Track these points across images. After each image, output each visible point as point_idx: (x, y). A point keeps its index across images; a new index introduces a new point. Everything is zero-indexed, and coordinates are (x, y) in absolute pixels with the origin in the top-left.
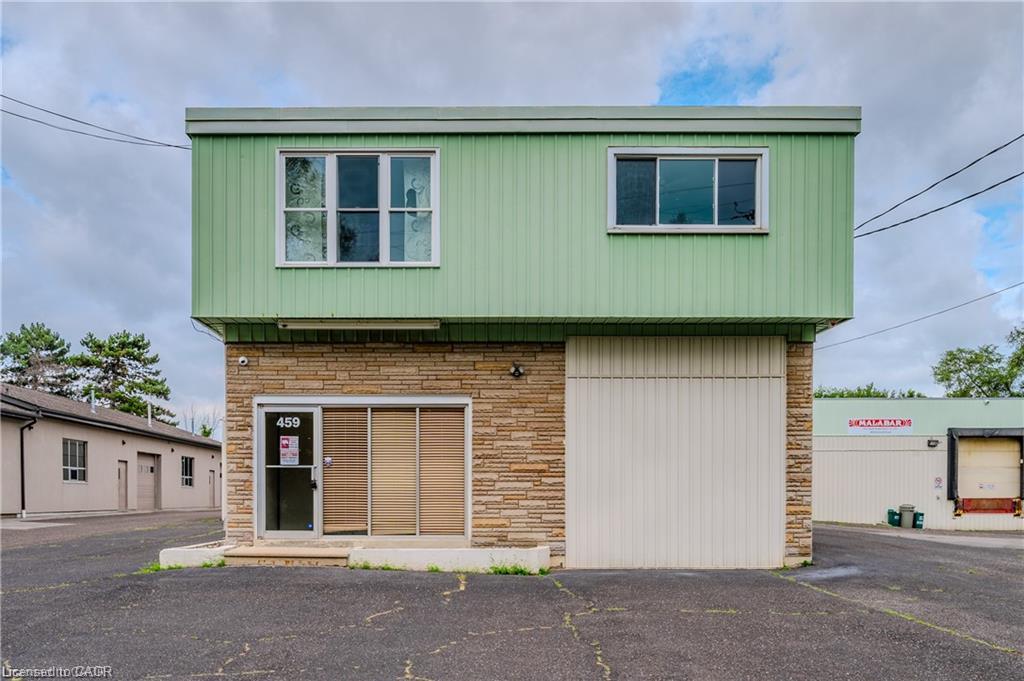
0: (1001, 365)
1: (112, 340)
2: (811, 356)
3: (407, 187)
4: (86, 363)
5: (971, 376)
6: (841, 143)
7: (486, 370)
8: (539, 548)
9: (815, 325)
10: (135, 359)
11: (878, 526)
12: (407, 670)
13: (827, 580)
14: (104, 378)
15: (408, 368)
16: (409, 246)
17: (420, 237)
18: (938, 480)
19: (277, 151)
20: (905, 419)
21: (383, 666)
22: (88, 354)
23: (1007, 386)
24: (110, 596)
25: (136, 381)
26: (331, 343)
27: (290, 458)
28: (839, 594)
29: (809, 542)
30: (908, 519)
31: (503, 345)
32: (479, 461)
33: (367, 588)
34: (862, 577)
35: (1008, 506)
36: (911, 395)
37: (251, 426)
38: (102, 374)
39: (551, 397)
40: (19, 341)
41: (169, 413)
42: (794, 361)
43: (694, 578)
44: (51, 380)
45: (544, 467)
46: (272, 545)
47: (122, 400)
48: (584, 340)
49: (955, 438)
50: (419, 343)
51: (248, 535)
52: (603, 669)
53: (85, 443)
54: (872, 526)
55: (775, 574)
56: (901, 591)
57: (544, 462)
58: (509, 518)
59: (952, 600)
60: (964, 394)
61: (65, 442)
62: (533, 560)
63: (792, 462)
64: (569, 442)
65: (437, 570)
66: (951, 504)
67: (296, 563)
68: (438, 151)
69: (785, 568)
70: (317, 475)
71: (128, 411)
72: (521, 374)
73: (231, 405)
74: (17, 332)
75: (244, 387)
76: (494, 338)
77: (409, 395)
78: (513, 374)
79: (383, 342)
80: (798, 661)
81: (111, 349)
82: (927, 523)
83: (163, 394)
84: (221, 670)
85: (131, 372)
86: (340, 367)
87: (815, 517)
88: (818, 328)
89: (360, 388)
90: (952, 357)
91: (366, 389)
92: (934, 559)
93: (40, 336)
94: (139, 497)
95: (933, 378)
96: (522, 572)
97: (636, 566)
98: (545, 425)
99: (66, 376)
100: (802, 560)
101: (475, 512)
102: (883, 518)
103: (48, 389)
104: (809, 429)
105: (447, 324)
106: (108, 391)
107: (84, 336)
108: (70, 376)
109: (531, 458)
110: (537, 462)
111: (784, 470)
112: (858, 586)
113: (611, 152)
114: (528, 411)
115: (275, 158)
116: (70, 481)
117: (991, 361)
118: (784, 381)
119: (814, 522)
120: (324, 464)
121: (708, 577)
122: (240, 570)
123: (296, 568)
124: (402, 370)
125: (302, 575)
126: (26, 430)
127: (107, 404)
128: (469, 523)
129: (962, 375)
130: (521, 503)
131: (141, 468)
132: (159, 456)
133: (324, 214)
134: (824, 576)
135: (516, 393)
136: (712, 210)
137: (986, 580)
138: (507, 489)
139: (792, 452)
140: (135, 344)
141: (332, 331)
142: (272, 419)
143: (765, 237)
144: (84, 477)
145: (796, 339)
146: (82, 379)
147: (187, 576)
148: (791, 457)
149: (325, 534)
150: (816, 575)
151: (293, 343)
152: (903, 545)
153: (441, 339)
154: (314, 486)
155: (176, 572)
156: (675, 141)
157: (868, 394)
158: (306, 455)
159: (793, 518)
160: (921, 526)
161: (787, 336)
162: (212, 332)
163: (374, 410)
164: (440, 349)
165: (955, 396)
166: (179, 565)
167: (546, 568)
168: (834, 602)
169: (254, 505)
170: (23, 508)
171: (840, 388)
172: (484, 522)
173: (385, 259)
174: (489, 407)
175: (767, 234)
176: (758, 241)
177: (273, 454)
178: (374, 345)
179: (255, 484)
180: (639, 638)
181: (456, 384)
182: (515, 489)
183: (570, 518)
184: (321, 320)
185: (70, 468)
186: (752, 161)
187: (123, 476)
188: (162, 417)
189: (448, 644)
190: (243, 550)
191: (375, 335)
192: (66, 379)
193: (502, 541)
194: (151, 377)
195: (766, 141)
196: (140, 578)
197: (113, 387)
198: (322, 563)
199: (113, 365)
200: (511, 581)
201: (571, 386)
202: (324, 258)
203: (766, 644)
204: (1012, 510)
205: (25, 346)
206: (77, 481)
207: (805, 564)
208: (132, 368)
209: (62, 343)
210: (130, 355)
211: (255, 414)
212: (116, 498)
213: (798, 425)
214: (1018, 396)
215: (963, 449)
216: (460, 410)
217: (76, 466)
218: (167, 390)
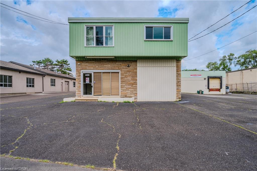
0: (218, 65)
1: (61, 61)
2: (181, 63)
3: (108, 32)
4: (57, 65)
5: (213, 67)
6: (185, 25)
7: (123, 65)
8: (132, 98)
9: (181, 57)
10: (65, 64)
11: (196, 94)
12: (102, 120)
13: (183, 103)
14: (60, 68)
15: (109, 65)
16: (109, 43)
17: (111, 41)
18: (206, 85)
19: (85, 25)
20: (200, 75)
21: (98, 120)
22: (57, 63)
23: (219, 69)
24: (53, 107)
25: (66, 68)
26: (95, 61)
27: (88, 81)
28: (184, 106)
29: (181, 96)
30: (201, 92)
31: (126, 61)
32: (122, 82)
33: (100, 105)
34: (189, 103)
35: (218, 90)
36: (203, 70)
37: (80, 76)
38: (59, 67)
39: (134, 70)
40: (44, 61)
41: (71, 74)
42: (178, 64)
43: (159, 103)
44: (50, 68)
45: (133, 83)
46: (84, 97)
47: (63, 71)
48: (140, 60)
49: (209, 78)
50: (111, 61)
51: (80, 96)
52: (138, 120)
53: (55, 79)
54: (194, 94)
55: (174, 102)
56: (195, 105)
57: (133, 82)
58: (127, 92)
59: (204, 107)
60: (212, 70)
61: (51, 79)
62: (131, 100)
63: (177, 82)
64: (138, 78)
65: (114, 102)
66: (208, 90)
67: (88, 101)
68: (114, 25)
69: (176, 101)
70: (93, 85)
71: (64, 74)
72: (129, 66)
73: (77, 72)
74: (44, 59)
75: (79, 69)
76: (124, 60)
77: (109, 70)
78: (128, 66)
79: (104, 60)
80: (173, 118)
81: (61, 62)
82: (204, 93)
83: (70, 70)
84: (67, 121)
85: (65, 67)
86: (97, 65)
87: (181, 92)
88: (182, 58)
89: (100, 69)
90: (209, 64)
91: (101, 69)
92: (202, 99)
93: (48, 60)
94: (65, 89)
95: (206, 67)
96: (129, 102)
97: (150, 101)
98: (134, 75)
99: (53, 67)
100: (179, 100)
101: (121, 91)
102: (197, 92)
103: (50, 70)
104: (180, 76)
105: (115, 57)
106: (60, 70)
107: (56, 60)
108: (54, 67)
109: (131, 81)
110: (132, 82)
111: (176, 83)
112: (188, 104)
113: (145, 26)
114: (130, 73)
115: (84, 27)
116: (52, 86)
117: (216, 64)
118: (176, 67)
119: (181, 93)
120: (94, 83)
121: (162, 103)
122: (78, 102)
123: (88, 102)
124: (108, 65)
125: (89, 103)
126: (44, 77)
127: (60, 72)
128: (120, 93)
129: (211, 67)
130: (129, 89)
131: (65, 84)
132: (69, 82)
133: (93, 37)
134: (183, 102)
135: (128, 70)
136: (163, 37)
137: (211, 103)
138: (127, 87)
139: (177, 80)
140: (65, 62)
141: (95, 58)
142: (84, 74)
143: (172, 42)
144: (55, 85)
145: (178, 60)
146: (56, 68)
147: (68, 103)
148: (177, 81)
149: (94, 95)
150: (181, 102)
151: (88, 60)
152: (198, 97)
153: (115, 60)
154: (92, 87)
155: (66, 102)
156: (156, 24)
157: (195, 70)
158: (91, 81)
159: (177, 92)
160: (203, 94)
161: (176, 59)
162: (73, 59)
163: (103, 73)
164: (114, 62)
165: (210, 70)
166: (67, 101)
167: (134, 101)
168: (183, 107)
169: (81, 90)
170: (43, 91)
171: (191, 69)
172: (123, 93)
173: (104, 45)
174: (123, 72)
175: (172, 41)
176: (171, 42)
177: (85, 81)
178: (103, 61)
179: (81, 86)
180: (146, 114)
181: (118, 68)
182: (128, 87)
183: (138, 92)
184: (93, 56)
185: (52, 84)
186: (170, 28)
187: (62, 85)
188: (70, 75)
189: (111, 115)
190: (79, 98)
191: (103, 59)
192: (53, 68)
193: (126, 96)
194: (68, 67)
195: (172, 24)
196: (59, 104)
197: (62, 69)
198: (93, 101)
199: (61, 65)
200: (127, 104)
201: (138, 68)
202: (93, 45)
203: (168, 115)
204: (219, 91)
205: (45, 62)
206: (53, 86)
207: (180, 100)
208: (65, 66)
209: (52, 61)
210: (64, 63)
211: (81, 74)
212: (61, 89)
213: (178, 75)
214: (221, 70)
215: (210, 80)
216: (118, 73)
217: (53, 83)
218: (71, 70)
